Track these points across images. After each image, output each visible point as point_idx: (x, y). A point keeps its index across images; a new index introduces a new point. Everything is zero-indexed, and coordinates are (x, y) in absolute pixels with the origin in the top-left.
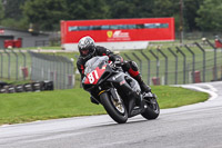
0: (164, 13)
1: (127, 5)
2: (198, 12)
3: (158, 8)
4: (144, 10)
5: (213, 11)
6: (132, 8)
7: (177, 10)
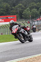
0: (13, 14)
1: (3, 12)
2: (23, 13)
3: (12, 13)
4: (8, 13)
5: (27, 13)
6: (5, 13)
7: (17, 13)
